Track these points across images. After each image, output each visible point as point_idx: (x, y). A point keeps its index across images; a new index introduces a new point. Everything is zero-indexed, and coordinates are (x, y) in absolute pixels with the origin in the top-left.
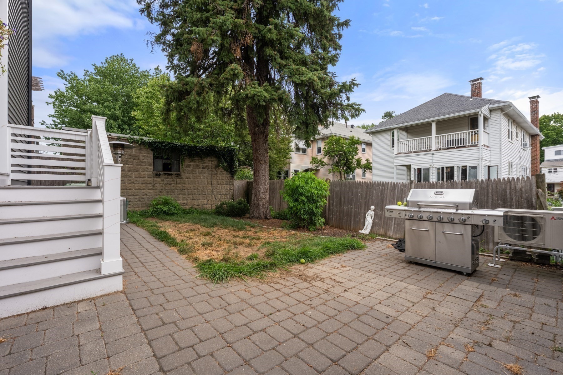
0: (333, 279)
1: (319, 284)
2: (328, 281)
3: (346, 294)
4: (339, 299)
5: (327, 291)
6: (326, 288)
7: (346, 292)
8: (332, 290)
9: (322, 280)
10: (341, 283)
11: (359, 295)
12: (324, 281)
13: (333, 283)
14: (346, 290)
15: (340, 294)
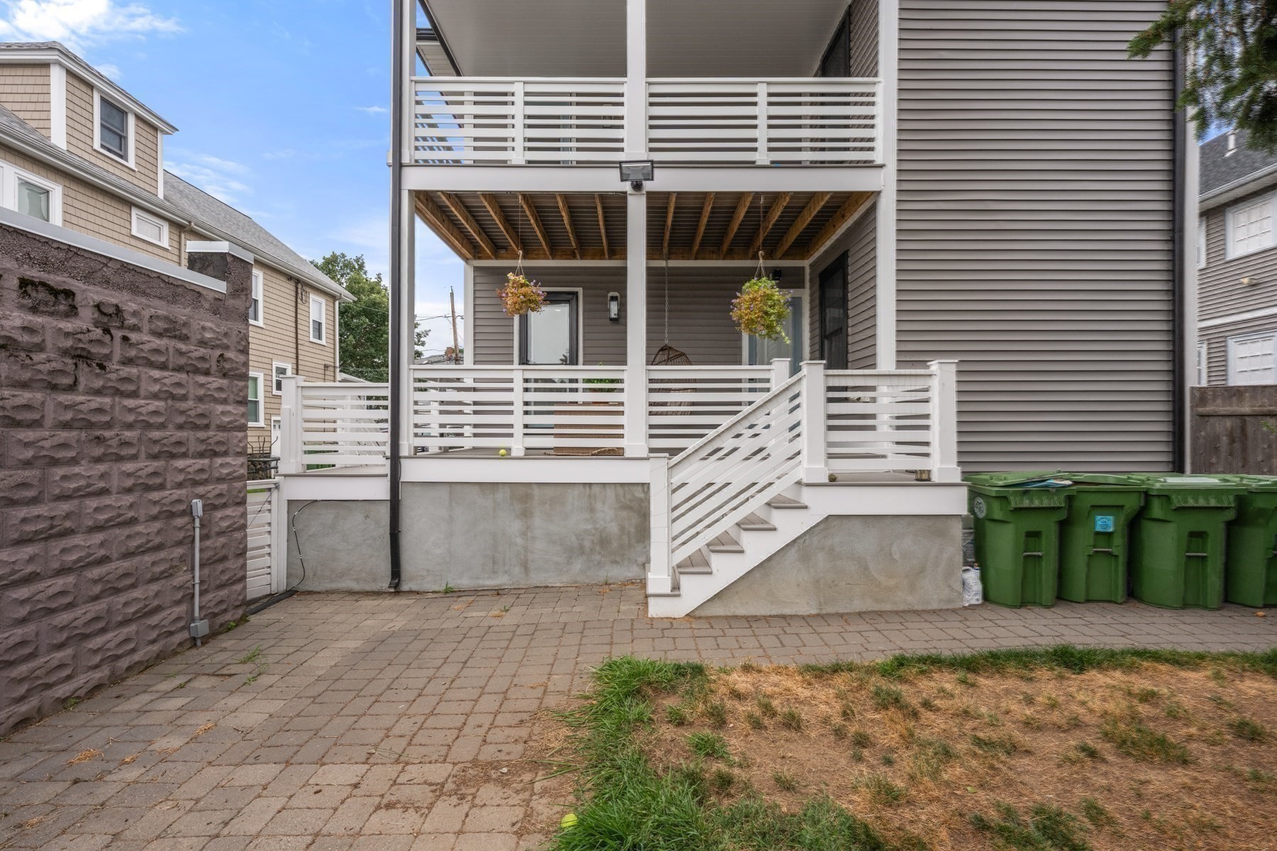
0: (411, 811)
1: (438, 772)
2: (420, 794)
3: (350, 773)
4: (361, 754)
5: (400, 760)
6: (409, 768)
7: (355, 780)
8: (392, 771)
9: (439, 790)
10: (378, 808)
11: (317, 788)
12: (428, 788)
13: (403, 793)
14: (356, 786)
15: (367, 767)
